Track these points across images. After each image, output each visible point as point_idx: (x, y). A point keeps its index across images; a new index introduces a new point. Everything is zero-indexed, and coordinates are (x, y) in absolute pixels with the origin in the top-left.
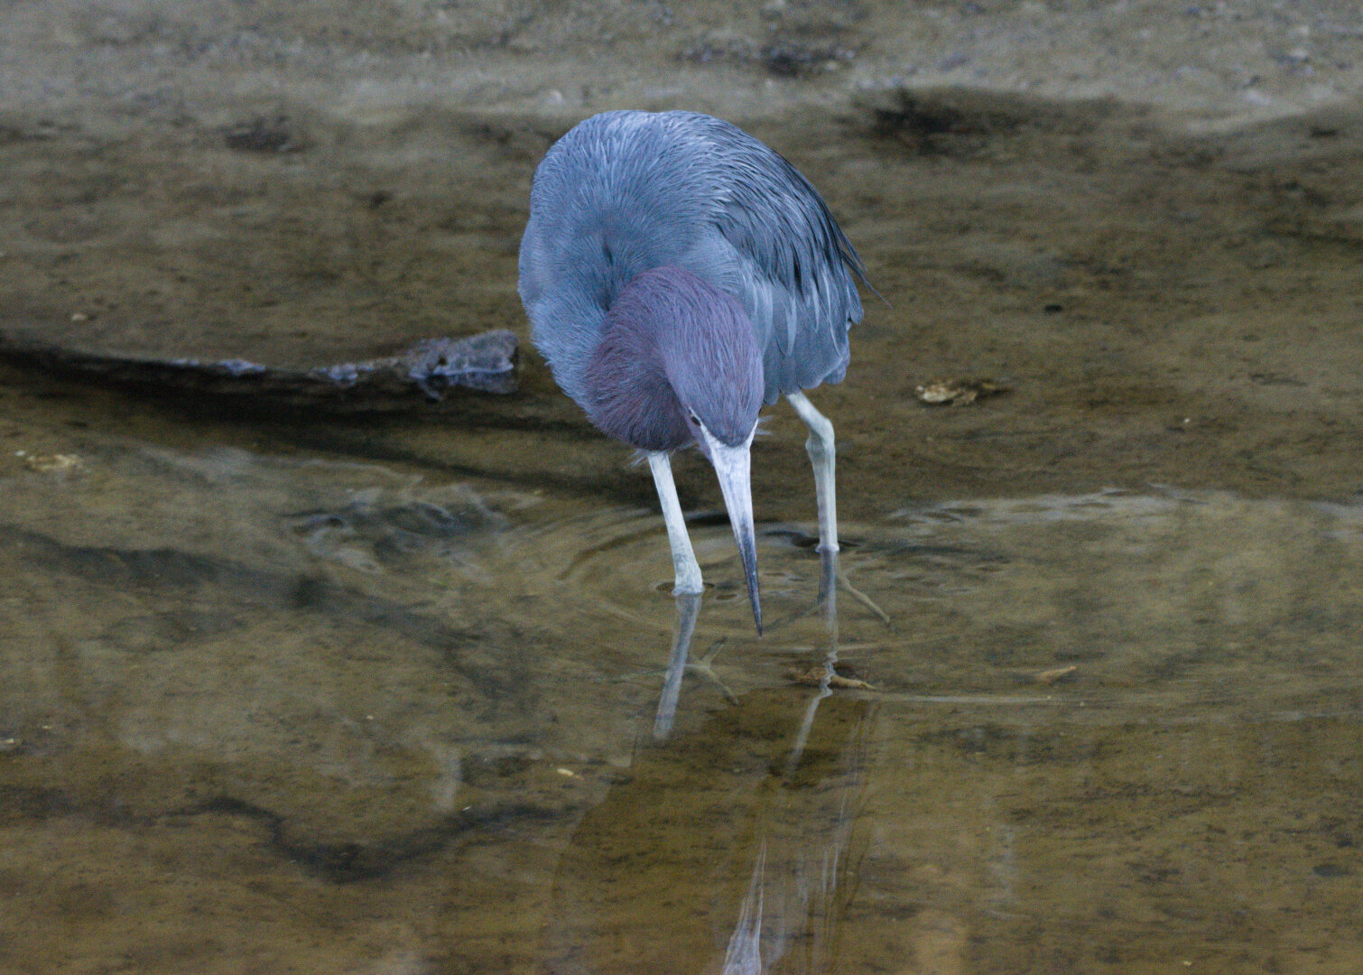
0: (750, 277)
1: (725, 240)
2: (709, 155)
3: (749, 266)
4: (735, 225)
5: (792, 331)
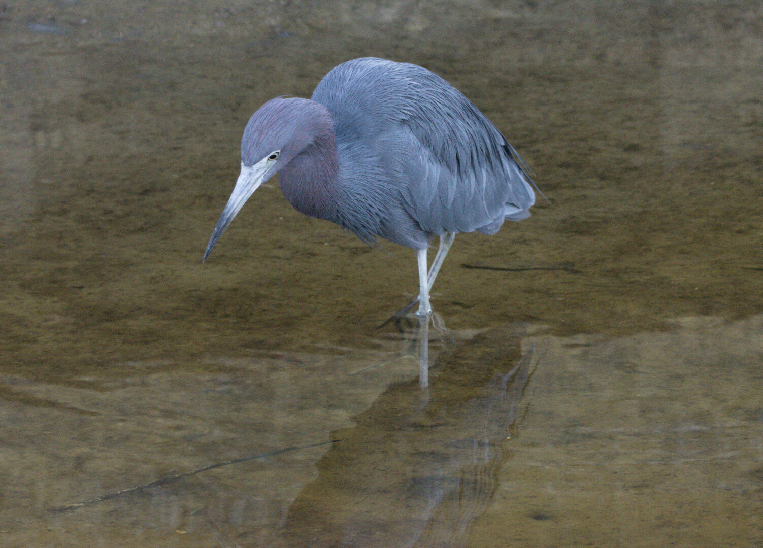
0: (426, 159)
1: (412, 134)
2: (406, 87)
3: (426, 152)
4: (420, 128)
5: (451, 195)
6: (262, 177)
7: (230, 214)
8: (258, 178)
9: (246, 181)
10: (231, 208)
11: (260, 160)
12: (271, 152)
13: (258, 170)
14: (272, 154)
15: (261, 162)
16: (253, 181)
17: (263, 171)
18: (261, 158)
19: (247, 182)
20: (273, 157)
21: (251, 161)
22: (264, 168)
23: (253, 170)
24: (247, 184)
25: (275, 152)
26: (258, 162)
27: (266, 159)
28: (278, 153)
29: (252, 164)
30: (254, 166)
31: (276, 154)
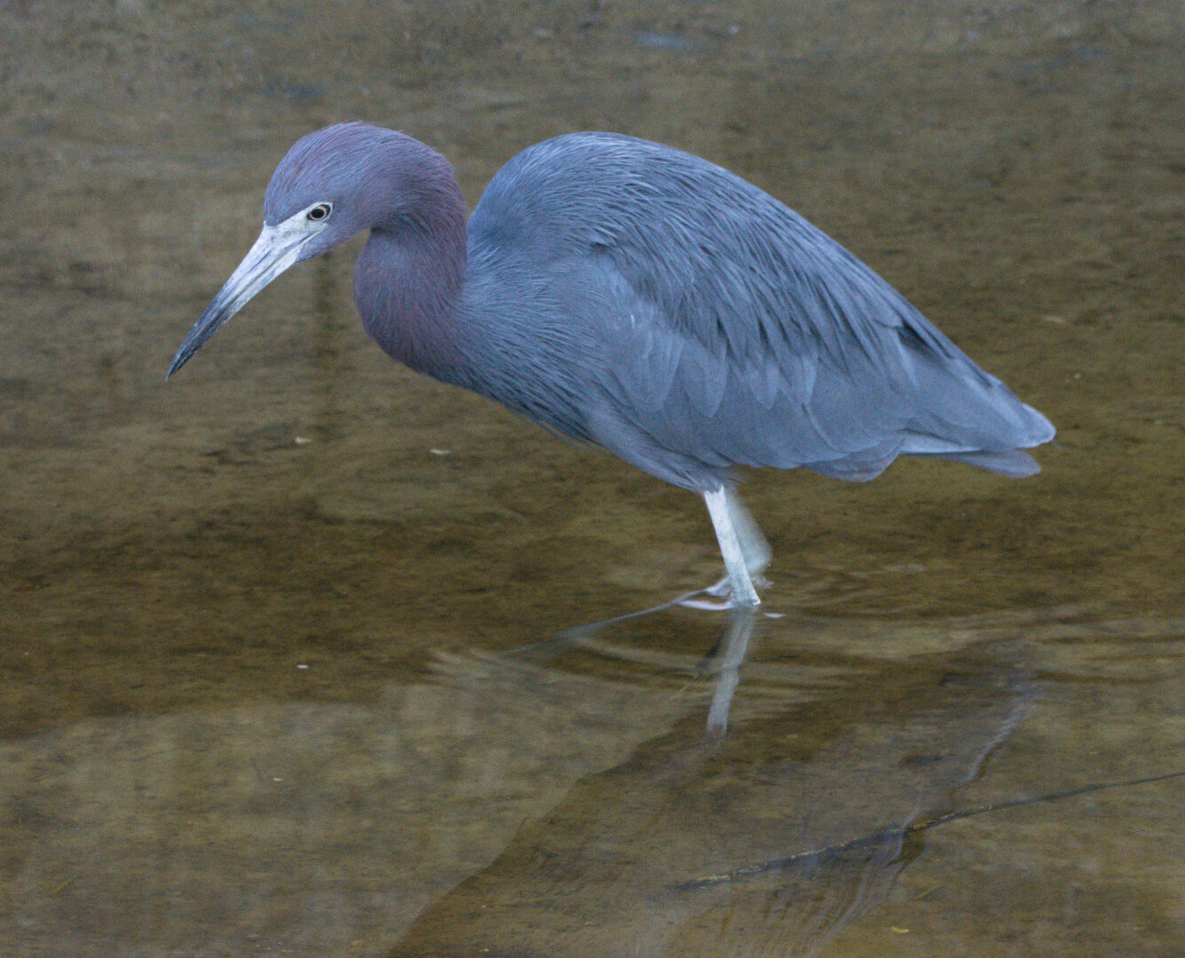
6: (298, 249)
7: (226, 303)
8: (287, 249)
9: (264, 250)
10: (230, 293)
11: (292, 215)
12: (312, 202)
13: (287, 234)
14: (316, 205)
15: (292, 218)
16: (276, 253)
17: (298, 238)
18: (294, 211)
19: (266, 252)
20: (317, 214)
21: (276, 216)
22: (301, 232)
23: (278, 232)
24: (266, 256)
25: (320, 204)
26: (288, 217)
27: (302, 215)
28: (327, 207)
29: (277, 220)
30: (281, 225)
31: (325, 210)
